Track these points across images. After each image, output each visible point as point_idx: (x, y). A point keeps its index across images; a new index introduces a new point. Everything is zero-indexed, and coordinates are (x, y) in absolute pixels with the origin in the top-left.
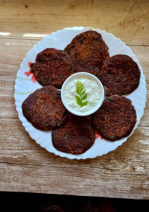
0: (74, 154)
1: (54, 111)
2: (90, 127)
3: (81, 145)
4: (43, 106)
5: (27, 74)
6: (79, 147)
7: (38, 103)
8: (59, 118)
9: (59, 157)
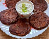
0: (20, 36)
1: (12, 17)
2: (28, 23)
3: (24, 31)
4: (7, 15)
5: (4, 4)
6: (23, 32)
7: (6, 13)
8: (14, 19)
9: (11, 37)
